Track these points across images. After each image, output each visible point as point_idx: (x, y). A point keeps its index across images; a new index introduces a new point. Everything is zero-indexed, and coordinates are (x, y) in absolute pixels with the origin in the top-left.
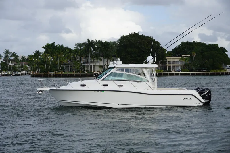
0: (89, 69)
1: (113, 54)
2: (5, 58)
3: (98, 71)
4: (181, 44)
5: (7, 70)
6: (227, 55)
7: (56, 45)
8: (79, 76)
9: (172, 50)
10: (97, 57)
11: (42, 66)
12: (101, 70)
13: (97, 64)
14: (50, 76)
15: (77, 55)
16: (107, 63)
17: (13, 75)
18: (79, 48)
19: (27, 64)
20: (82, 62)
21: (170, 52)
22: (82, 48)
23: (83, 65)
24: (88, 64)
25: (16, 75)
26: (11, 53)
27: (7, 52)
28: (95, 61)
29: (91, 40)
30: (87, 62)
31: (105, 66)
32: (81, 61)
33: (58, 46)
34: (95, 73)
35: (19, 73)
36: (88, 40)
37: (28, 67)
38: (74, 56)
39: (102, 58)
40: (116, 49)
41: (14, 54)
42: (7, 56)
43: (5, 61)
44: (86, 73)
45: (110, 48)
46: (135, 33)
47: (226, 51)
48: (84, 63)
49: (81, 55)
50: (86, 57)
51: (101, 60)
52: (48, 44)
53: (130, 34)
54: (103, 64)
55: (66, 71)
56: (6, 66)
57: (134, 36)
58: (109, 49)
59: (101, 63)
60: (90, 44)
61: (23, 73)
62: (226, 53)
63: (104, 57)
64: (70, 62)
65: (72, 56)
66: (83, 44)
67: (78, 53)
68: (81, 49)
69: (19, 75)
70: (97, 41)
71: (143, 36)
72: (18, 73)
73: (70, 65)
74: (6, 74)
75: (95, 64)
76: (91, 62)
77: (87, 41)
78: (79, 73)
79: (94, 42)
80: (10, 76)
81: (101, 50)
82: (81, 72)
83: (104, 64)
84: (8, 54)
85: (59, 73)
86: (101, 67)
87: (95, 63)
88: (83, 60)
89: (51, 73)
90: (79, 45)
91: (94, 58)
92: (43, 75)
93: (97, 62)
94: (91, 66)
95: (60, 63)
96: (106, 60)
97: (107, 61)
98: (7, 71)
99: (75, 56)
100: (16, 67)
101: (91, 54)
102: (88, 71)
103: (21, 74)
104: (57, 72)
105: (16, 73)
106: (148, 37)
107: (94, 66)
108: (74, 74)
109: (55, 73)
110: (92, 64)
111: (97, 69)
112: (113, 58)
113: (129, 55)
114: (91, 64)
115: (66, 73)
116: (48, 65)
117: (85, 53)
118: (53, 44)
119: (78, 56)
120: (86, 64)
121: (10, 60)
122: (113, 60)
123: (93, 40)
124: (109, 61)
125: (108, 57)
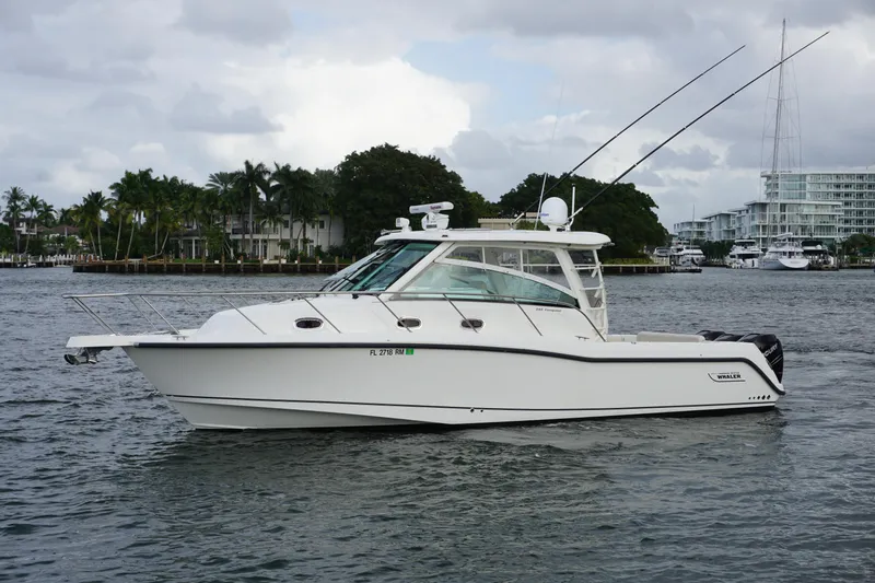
0: (249, 251)
1: (321, 209)
2: (8, 214)
3: (276, 258)
4: (526, 181)
5: (12, 249)
6: (655, 217)
7: (154, 176)
8: (217, 271)
9: (500, 200)
10: (270, 213)
11: (110, 239)
12: (285, 253)
13: (272, 237)
14: (131, 270)
15: (213, 207)
16: (304, 235)
17: (30, 264)
19: (75, 234)
20: (229, 231)
21: (494, 204)
22: (230, 186)
23: (232, 237)
24: (247, 237)
25: (40, 265)
26: (27, 200)
27: (15, 196)
28: (267, 226)
29: (255, 165)
30: (245, 231)
31: (296, 241)
32: (225, 225)
33: (162, 179)
34: (265, 262)
35: (50, 259)
36: (247, 163)
37: (81, 241)
38: (204, 212)
39: (287, 218)
40: (332, 192)
41: (34, 204)
42: (14, 209)
43: (7, 224)
44: (239, 262)
45: (311, 190)
46: (387, 145)
47: (653, 205)
48: (235, 232)
49: (225, 210)
50: (241, 214)
51: (286, 224)
52: (128, 175)
53: (373, 148)
54: (291, 235)
55: (182, 256)
56: (12, 238)
57: (386, 154)
58: (309, 194)
59: (286, 235)
60: (252, 176)
61: (62, 258)
62: (653, 209)
63: (292, 218)
64: (195, 227)
65: (200, 212)
66: (232, 176)
67: (216, 201)
68: (225, 191)
69: (50, 265)
70: (281, 167)
71: (410, 157)
72: (48, 260)
73: (194, 239)
74: (8, 260)
75: (267, 237)
76: (258, 231)
77: (242, 168)
78: (217, 262)
79: (264, 171)
80: (22, 267)
82: (224, 257)
83: (295, 237)
84: (18, 203)
85: (158, 262)
86: (284, 244)
87: (269, 234)
88: (232, 223)
89: (135, 261)
90: (223, 178)
91: (266, 216)
92: (110, 266)
93: (275, 231)
94: (256, 241)
95: (163, 231)
96: (297, 226)
97: (304, 226)
98: (12, 253)
99: (208, 211)
100: (42, 242)
101: (256, 208)
102: (245, 255)
103: (56, 264)
104: (154, 259)
105: (41, 260)
106: (426, 159)
107: (265, 241)
108: (204, 265)
109: (145, 261)
110: (260, 237)
111: (274, 250)
112: (321, 219)
113: (368, 212)
114: (256, 237)
115: (183, 260)
116: (125, 237)
117: (237, 203)
118: (145, 175)
119: (215, 212)
120: (239, 237)
121: (23, 220)
122: (322, 226)
123: (260, 165)
124: (308, 227)
125: (305, 214)
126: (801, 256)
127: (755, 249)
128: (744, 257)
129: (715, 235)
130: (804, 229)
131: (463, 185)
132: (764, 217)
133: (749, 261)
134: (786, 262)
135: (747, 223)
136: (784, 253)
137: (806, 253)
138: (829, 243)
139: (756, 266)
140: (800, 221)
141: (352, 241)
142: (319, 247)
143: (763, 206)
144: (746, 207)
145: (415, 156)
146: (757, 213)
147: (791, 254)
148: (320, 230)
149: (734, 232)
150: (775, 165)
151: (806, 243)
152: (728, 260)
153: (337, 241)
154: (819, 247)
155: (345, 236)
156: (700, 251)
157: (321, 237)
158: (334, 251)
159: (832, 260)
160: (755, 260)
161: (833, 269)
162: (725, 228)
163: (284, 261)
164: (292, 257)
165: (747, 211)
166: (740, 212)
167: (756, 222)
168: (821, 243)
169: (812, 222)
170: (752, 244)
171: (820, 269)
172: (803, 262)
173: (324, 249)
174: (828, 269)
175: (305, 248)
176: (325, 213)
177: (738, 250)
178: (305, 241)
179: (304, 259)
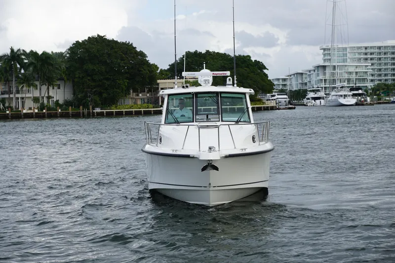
0: (13, 105)
1: (59, 77)
3: (30, 109)
9: (169, 67)
10: (27, 81)
12: (37, 105)
13: (28, 95)
16: (48, 93)
21: (165, 70)
24: (11, 96)
28: (24, 89)
29: (15, 50)
30: (10, 92)
31: (43, 98)
34: (24, 111)
36: (11, 49)
39: (37, 83)
40: (63, 66)
44: (8, 112)
45: (52, 65)
46: (98, 35)
47: (265, 68)
48: (3, 93)
50: (8, 81)
51: (36, 87)
53: (89, 38)
54: (40, 94)
57: (98, 42)
58: (50, 67)
59: (37, 94)
60: (14, 57)
62: (265, 71)
63: (40, 84)
70: (28, 52)
71: (113, 43)
75: (24, 96)
76: (18, 92)
79: (21, 54)
81: (35, 67)
83: (43, 95)
86: (36, 100)
87: (25, 94)
91: (23, 83)
93: (29, 92)
94: (18, 98)
96: (44, 88)
97: (48, 88)
101: (17, 77)
102: (11, 108)
106: (124, 44)
107: (22, 98)
111: (29, 103)
112: (58, 83)
113: (89, 78)
114: (17, 96)
117: (5, 75)
120: (6, 96)
122: (59, 88)
123: (19, 50)
124: (51, 88)
125: (49, 81)
126: (351, 97)
127: (321, 94)
128: (315, 99)
129: (294, 85)
130: (349, 80)
131: (147, 59)
132: (325, 74)
133: (318, 101)
134: (343, 101)
135: (314, 78)
136: (341, 96)
137: (354, 95)
138: (364, 88)
139: (322, 104)
140: (346, 76)
141: (79, 96)
142: (57, 101)
143: (324, 67)
144: (313, 68)
145: (116, 42)
146: (321, 71)
147: (345, 96)
148: (58, 90)
149: (306, 84)
150: (333, 41)
151: (352, 89)
152: (305, 101)
153: (69, 96)
154: (360, 92)
155: (74, 94)
156: (286, 96)
157: (59, 94)
158: (67, 103)
159: (368, 99)
160: (322, 101)
161: (371, 104)
162: (301, 82)
163: (36, 111)
164: (42, 107)
165: (314, 71)
166: (310, 71)
167: (321, 77)
168: (361, 89)
169: (354, 77)
170: (319, 91)
171: (363, 105)
172: (353, 101)
173: (61, 102)
174: (367, 104)
175: (48, 102)
176: (61, 79)
177: (311, 95)
178: (49, 97)
179: (49, 109)
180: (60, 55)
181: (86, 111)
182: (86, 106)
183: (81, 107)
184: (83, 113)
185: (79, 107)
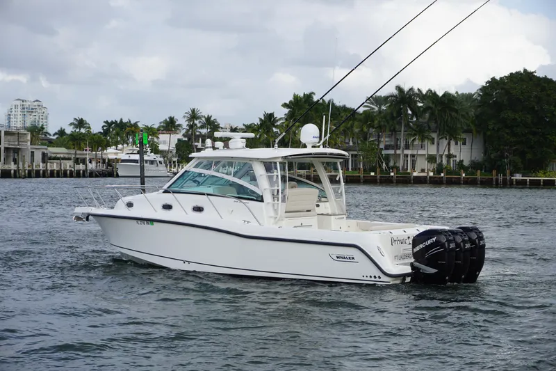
0: (400, 164)
1: (465, 128)
2: (188, 131)
3: (423, 171)
7: (315, 98)
8: (373, 181)
10: (421, 132)
12: (432, 167)
13: (421, 152)
15: (370, 126)
16: (449, 150)
18: (377, 109)
20: (382, 146)
22: (384, 108)
23: (384, 152)
24: (398, 152)
26: (204, 119)
27: (194, 115)
28: (417, 142)
29: (406, 89)
30: (397, 147)
31: (441, 156)
32: (379, 142)
33: (321, 101)
34: (415, 174)
36: (399, 88)
38: (362, 130)
39: (434, 135)
40: (472, 113)
41: (209, 122)
42: (192, 127)
43: (186, 139)
44: (392, 174)
45: (456, 111)
46: (525, 70)
48: (387, 148)
49: (380, 128)
50: (394, 131)
51: (432, 140)
52: (296, 97)
53: (511, 74)
54: (438, 151)
57: (524, 79)
58: (454, 114)
59: (432, 150)
60: (404, 99)
63: (439, 135)
64: (351, 144)
65: (356, 130)
66: (386, 98)
67: (373, 121)
68: (380, 112)
70: (424, 92)
71: (546, 81)
73: (351, 153)
75: (415, 152)
76: (407, 147)
77: (395, 92)
78: (372, 174)
79: (415, 95)
81: (432, 114)
82: (378, 170)
83: (441, 153)
84: (197, 122)
86: (431, 159)
87: (418, 150)
88: (385, 141)
89: (302, 172)
90: (377, 100)
91: (415, 135)
93: (422, 147)
94: (407, 156)
96: (445, 142)
97: (449, 144)
99: (365, 129)
101: (407, 125)
102: (397, 168)
107: (413, 156)
108: (362, 176)
109: (312, 172)
110: (408, 152)
111: (422, 164)
112: (463, 136)
113: (507, 131)
114: (406, 152)
117: (391, 123)
118: (308, 97)
119: (372, 130)
120: (391, 152)
121: (199, 136)
122: (464, 143)
123: (411, 89)
124: (453, 143)
125: (451, 132)
141: (492, 156)
142: (461, 161)
145: (551, 80)
148: (463, 147)
153: (478, 156)
155: (485, 153)
157: (464, 153)
158: (475, 166)
163: (431, 174)
164: (439, 169)
173: (466, 163)
175: (448, 162)
176: (468, 131)
178: (449, 156)
179: (449, 172)
180: (469, 97)
181: (501, 177)
182: (501, 170)
183: (494, 172)
184: (497, 180)
185: (491, 172)
